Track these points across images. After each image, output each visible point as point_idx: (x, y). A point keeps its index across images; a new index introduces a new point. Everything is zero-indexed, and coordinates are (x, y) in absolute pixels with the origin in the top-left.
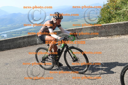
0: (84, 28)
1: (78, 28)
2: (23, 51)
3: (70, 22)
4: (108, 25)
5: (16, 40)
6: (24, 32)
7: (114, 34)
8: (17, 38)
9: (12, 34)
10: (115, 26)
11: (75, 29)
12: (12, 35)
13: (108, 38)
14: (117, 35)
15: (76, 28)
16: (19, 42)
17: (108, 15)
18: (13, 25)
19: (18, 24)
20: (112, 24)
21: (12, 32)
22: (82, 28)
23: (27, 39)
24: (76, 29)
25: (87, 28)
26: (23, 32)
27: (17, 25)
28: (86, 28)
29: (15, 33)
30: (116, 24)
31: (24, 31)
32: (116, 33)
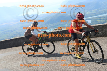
9: (97, 20)
12: (97, 21)
18: (99, 10)
21: (97, 18)
29: (100, 19)
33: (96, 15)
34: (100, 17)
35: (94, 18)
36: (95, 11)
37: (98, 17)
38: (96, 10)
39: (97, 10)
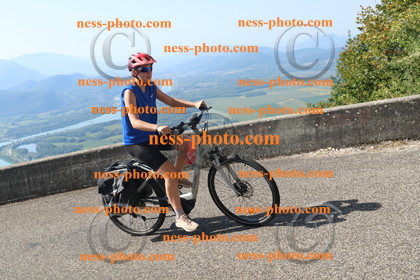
0: (285, 119)
1: (263, 120)
2: (86, 201)
3: (243, 97)
4: (362, 108)
5: (64, 165)
6: (94, 135)
7: (384, 136)
8: (68, 158)
9: (55, 144)
10: (386, 111)
11: (254, 125)
12: (54, 147)
13: (364, 151)
14: (393, 140)
15: (256, 121)
16: (75, 171)
17: (363, 73)
18: (58, 113)
19: (73, 111)
20: (375, 103)
22: (277, 121)
23: (99, 160)
24: (259, 124)
25: (293, 119)
26: (89, 134)
27: (68, 113)
28: (289, 119)
29: (63, 138)
30: (387, 104)
31: (92, 132)
32: (390, 134)
33: (49, 129)
34: (62, 134)
35: (44, 137)
36: (45, 116)
37: (55, 135)
38: (48, 113)
39: (51, 114)
